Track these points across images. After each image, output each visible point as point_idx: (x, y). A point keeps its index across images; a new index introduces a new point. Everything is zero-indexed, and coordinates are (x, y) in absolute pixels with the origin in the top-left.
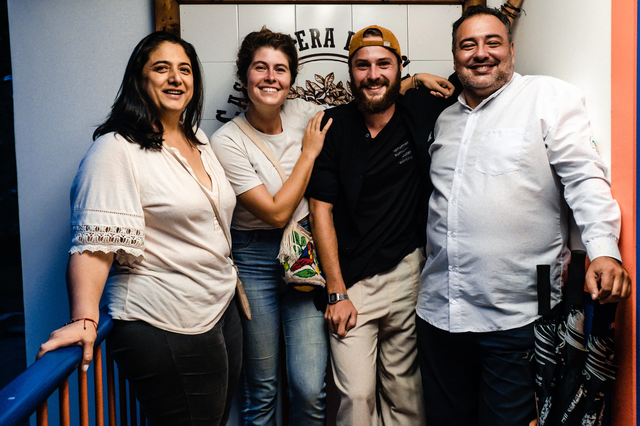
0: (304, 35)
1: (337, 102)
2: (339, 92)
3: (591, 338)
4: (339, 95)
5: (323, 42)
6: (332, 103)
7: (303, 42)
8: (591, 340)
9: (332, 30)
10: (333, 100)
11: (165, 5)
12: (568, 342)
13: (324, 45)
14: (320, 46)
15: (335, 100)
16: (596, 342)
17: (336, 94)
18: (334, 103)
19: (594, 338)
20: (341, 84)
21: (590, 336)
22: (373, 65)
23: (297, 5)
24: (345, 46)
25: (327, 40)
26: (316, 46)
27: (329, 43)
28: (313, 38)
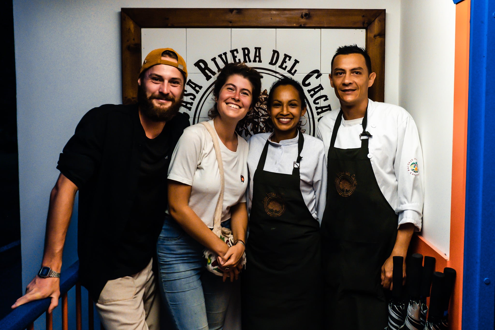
0: (237, 53)
1: (263, 106)
2: (264, 98)
3: (427, 323)
4: (264, 100)
5: (252, 58)
6: (258, 107)
7: (236, 59)
8: (428, 325)
9: (260, 49)
10: (259, 104)
11: (129, 29)
12: (406, 325)
13: (253, 61)
14: (250, 61)
15: (261, 104)
16: (431, 327)
17: (262, 100)
18: (260, 107)
19: (430, 324)
20: (266, 92)
21: (427, 322)
22: (166, 82)
23: (233, 29)
24: (270, 62)
25: (255, 56)
26: (247, 61)
27: (257, 59)
28: (245, 55)
